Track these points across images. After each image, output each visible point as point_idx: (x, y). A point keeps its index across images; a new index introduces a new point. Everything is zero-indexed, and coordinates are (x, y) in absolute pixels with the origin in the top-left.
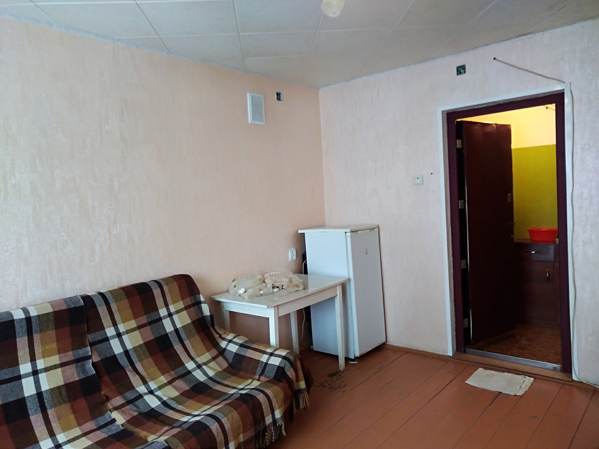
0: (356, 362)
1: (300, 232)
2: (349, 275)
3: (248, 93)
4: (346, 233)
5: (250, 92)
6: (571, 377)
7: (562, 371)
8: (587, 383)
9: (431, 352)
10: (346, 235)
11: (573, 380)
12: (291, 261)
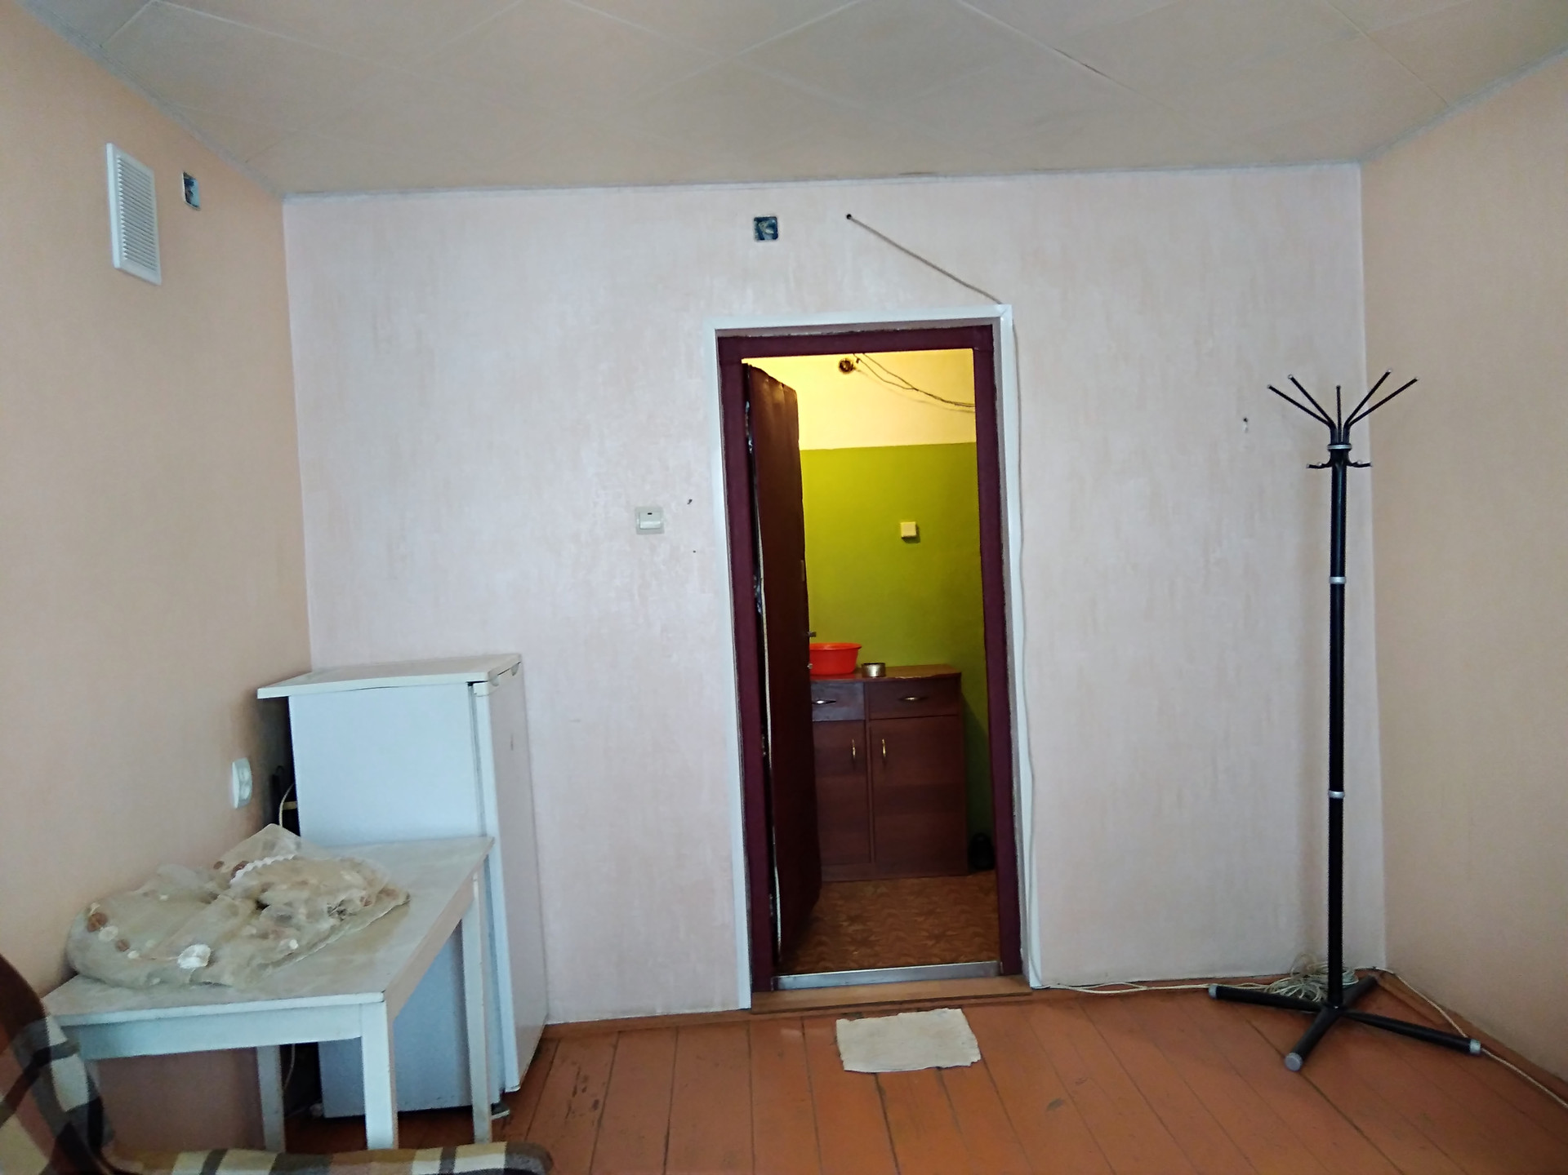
0: (506, 1113)
1: (263, 694)
2: (483, 826)
3: (110, 148)
4: (471, 684)
5: (118, 146)
6: (1028, 983)
7: (1000, 974)
8: (1058, 987)
9: (688, 1011)
10: (471, 691)
11: (1033, 989)
12: (240, 807)
